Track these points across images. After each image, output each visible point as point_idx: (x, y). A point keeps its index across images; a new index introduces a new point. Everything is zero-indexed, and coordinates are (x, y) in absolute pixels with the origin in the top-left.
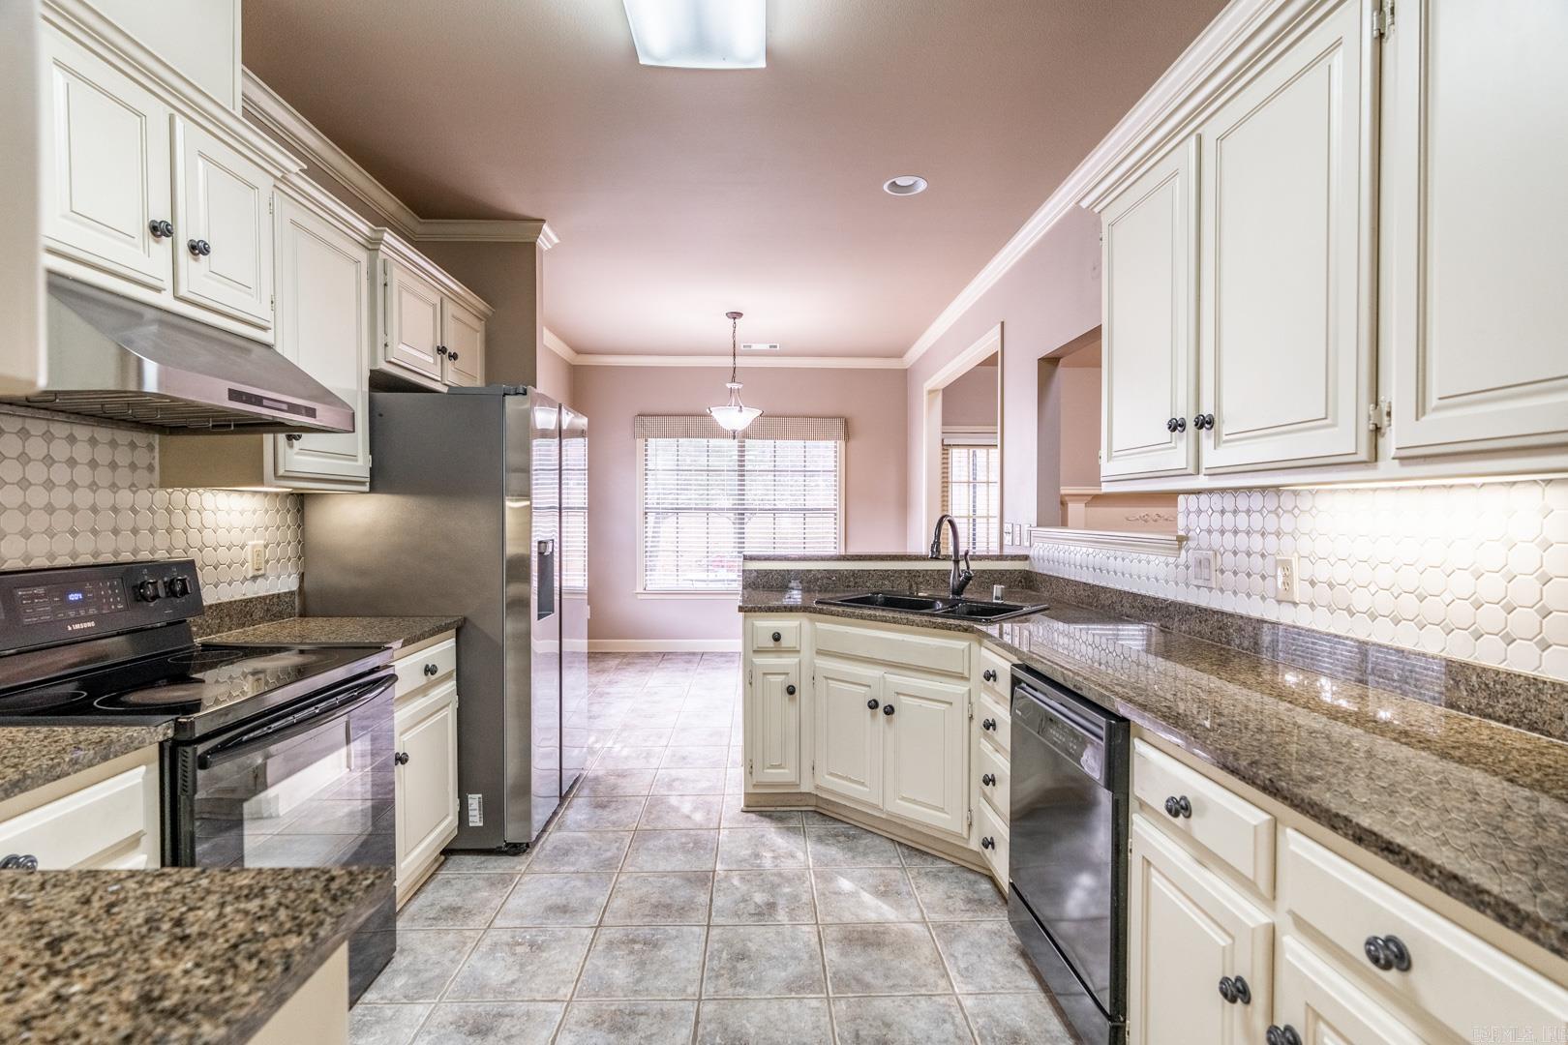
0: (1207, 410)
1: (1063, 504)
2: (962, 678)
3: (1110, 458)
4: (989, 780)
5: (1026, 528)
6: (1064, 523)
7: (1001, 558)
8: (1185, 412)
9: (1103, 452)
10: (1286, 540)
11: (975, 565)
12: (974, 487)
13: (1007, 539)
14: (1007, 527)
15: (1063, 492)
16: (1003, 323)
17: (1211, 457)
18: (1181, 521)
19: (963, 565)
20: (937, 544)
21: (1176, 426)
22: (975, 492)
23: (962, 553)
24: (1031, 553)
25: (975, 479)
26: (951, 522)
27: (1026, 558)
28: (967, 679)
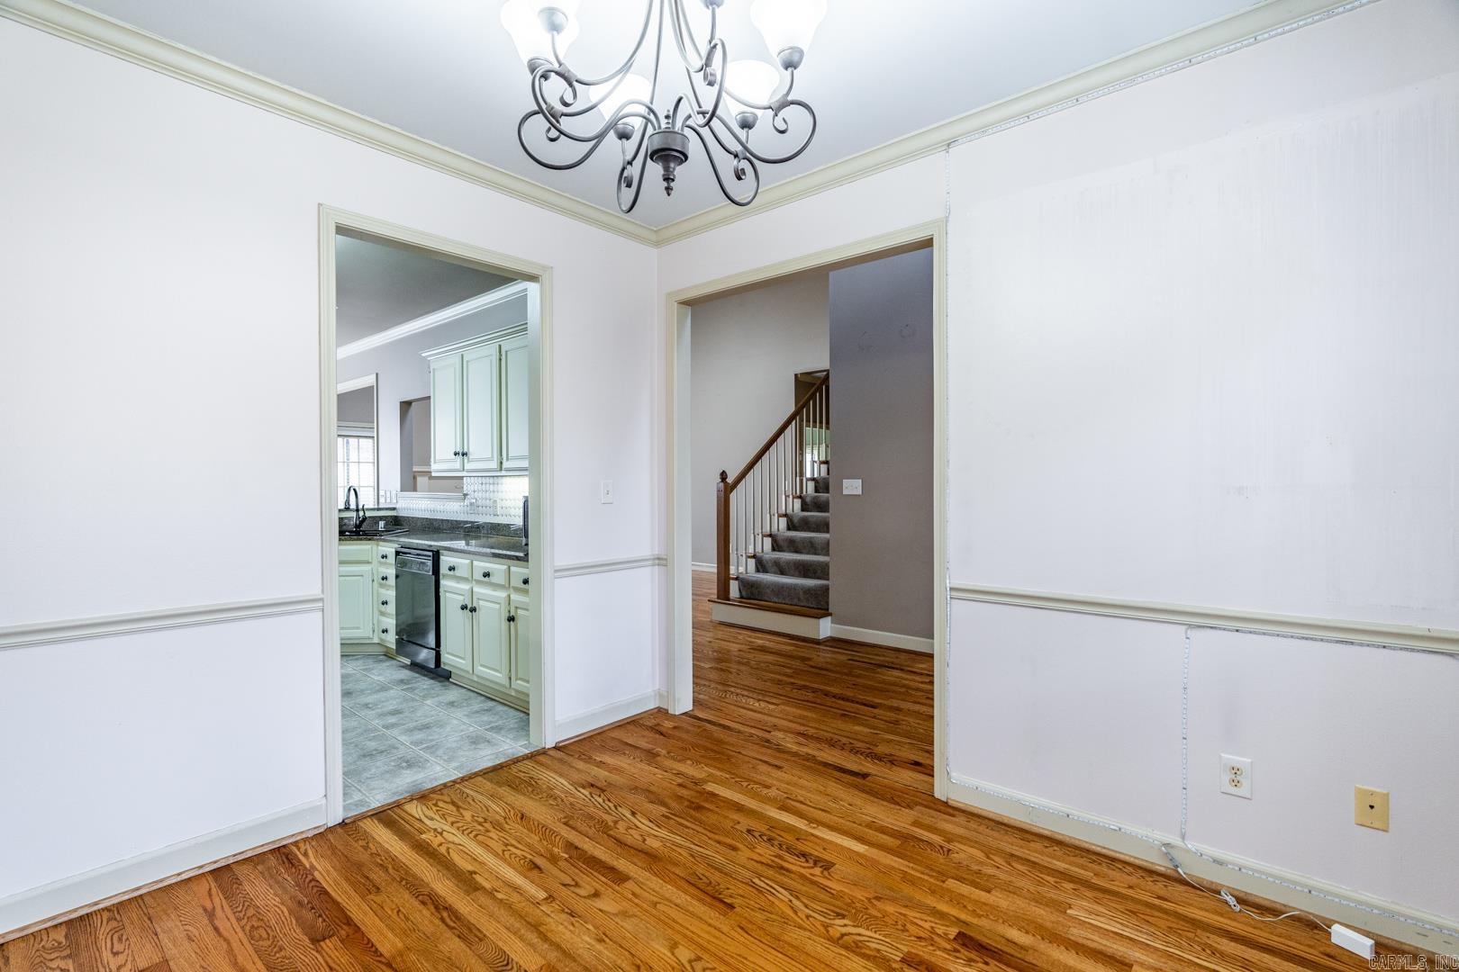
0: (465, 450)
1: (415, 478)
2: (368, 563)
3: (435, 462)
4: (385, 603)
5: (394, 492)
6: (415, 489)
7: (379, 509)
8: (459, 449)
9: (432, 460)
10: (496, 493)
11: (368, 514)
12: (348, 466)
13: (382, 500)
14: (382, 493)
15: (414, 470)
16: (377, 374)
17: (467, 466)
18: (465, 489)
19: (361, 514)
20: (347, 502)
21: (456, 454)
22: (348, 469)
23: (360, 507)
24: (397, 507)
25: (348, 460)
26: (354, 490)
27: (394, 509)
28: (371, 563)
